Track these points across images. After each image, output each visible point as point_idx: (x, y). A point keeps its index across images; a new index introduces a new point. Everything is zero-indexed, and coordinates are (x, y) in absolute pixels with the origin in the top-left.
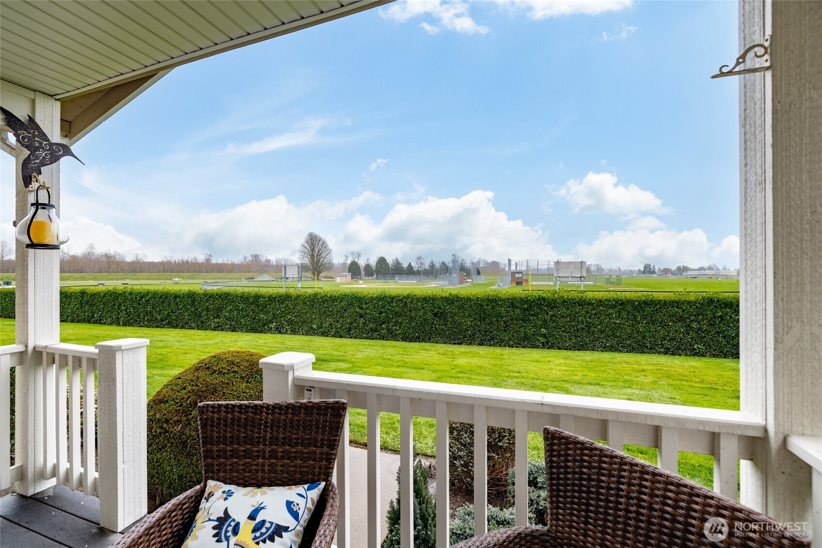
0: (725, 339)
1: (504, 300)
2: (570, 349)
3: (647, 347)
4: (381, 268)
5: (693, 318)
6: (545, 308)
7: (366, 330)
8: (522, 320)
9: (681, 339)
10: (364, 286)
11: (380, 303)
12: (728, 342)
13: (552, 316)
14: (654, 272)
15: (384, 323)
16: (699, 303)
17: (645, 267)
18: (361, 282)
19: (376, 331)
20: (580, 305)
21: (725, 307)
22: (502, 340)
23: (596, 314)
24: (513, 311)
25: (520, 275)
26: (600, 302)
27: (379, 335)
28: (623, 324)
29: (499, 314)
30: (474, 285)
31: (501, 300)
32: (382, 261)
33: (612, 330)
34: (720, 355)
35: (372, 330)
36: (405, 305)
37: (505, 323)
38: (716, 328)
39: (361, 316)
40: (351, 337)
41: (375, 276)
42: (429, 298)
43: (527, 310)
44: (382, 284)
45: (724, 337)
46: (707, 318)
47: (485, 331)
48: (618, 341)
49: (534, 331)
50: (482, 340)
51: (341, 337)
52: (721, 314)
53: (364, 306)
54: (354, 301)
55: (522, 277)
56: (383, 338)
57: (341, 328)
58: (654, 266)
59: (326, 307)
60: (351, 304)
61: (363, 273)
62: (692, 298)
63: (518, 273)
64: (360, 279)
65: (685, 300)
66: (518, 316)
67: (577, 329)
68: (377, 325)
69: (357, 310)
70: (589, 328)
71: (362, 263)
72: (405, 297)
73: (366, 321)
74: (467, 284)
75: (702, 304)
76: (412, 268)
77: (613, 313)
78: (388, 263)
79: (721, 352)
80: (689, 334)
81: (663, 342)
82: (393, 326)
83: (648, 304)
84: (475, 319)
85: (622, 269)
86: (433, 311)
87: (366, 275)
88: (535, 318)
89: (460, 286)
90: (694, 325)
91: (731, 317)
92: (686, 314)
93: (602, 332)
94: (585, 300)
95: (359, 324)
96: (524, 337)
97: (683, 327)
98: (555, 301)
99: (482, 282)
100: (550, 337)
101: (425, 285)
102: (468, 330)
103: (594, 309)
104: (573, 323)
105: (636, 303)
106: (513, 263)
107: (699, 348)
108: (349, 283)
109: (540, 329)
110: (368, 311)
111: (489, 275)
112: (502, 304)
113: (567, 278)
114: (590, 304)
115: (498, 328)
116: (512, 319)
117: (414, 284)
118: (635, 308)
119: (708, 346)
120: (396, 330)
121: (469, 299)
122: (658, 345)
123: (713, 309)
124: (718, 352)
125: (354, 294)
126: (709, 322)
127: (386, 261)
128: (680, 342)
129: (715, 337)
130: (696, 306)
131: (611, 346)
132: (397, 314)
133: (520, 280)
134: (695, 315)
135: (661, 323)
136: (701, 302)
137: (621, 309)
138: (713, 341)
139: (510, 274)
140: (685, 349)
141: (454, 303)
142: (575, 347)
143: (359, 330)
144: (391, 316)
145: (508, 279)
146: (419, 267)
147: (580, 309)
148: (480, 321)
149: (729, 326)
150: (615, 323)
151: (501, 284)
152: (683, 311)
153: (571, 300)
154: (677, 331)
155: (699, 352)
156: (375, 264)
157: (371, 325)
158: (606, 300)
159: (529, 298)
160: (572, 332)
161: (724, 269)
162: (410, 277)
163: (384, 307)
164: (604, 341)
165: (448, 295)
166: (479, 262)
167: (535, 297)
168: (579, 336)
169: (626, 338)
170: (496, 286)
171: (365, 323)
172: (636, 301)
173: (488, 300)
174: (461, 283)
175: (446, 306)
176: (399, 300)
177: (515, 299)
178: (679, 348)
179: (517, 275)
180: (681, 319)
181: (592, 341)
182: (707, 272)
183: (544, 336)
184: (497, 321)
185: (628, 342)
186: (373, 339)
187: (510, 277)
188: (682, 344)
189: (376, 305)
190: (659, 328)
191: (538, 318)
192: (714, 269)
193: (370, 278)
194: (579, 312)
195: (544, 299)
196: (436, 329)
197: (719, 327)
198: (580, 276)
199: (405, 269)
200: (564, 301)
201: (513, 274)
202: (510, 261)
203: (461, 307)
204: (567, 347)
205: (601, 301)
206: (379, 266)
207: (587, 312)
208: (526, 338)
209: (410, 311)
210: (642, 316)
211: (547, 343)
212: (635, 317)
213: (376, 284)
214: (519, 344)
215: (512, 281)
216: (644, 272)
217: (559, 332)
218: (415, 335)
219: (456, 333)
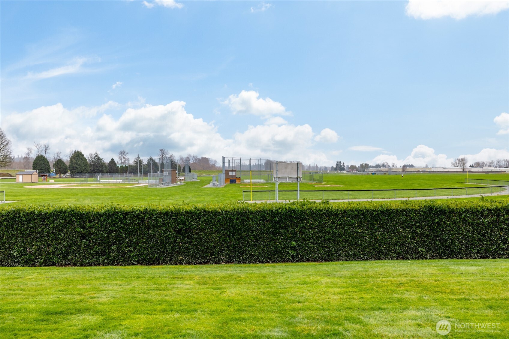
0: (440, 242)
1: (255, 213)
2: (318, 261)
3: (383, 253)
4: (77, 164)
5: (418, 225)
6: (295, 220)
7: (90, 253)
8: (273, 233)
9: (409, 244)
10: (57, 186)
11: (110, 221)
12: (442, 244)
13: (302, 228)
14: (343, 169)
15: (113, 244)
16: (422, 211)
17: (337, 165)
18: (52, 181)
19: (103, 253)
20: (326, 216)
21: (441, 215)
22: (252, 256)
23: (341, 224)
24: (264, 224)
25: (234, 174)
26: (345, 213)
27: (107, 259)
28: (363, 233)
29: (249, 228)
30: (187, 183)
31: (251, 213)
32: (78, 156)
33: (354, 238)
34: (437, 256)
35: (97, 253)
36: (142, 221)
37: (255, 237)
38: (434, 233)
39: (83, 237)
40: (69, 264)
41: (69, 174)
42: (172, 212)
43: (278, 223)
44: (80, 183)
45: (440, 240)
46: (428, 225)
47: (233, 247)
48: (360, 249)
49: (284, 245)
50: (230, 257)
51: (54, 264)
52: (438, 220)
53: (88, 224)
54: (74, 219)
55: (235, 175)
56: (113, 263)
57: (54, 253)
58: (344, 164)
59: (33, 228)
60: (71, 223)
61: (53, 169)
62: (417, 207)
63: (232, 171)
64: (49, 176)
65: (412, 209)
66: (269, 230)
67: (324, 240)
68: (104, 247)
69: (78, 229)
70: (335, 238)
71: (51, 157)
72: (141, 212)
73: (90, 242)
74: (181, 183)
75: (425, 212)
76: (115, 164)
77: (355, 223)
78: (85, 159)
79: (438, 253)
80: (414, 239)
81: (395, 248)
82: (126, 247)
83: (384, 214)
84: (224, 235)
85: (319, 166)
86: (176, 227)
87: (57, 172)
88: (286, 231)
89: (172, 185)
90: (419, 231)
91: (444, 222)
92: (413, 222)
93: (346, 241)
94: (332, 211)
95: (79, 247)
96: (274, 251)
97: (410, 233)
98: (305, 213)
99: (195, 180)
100: (300, 249)
101: (133, 184)
102: (215, 247)
103: (339, 220)
104: (321, 234)
105: (375, 213)
106: (227, 161)
107: (422, 251)
108: (35, 183)
109: (290, 241)
110: (92, 231)
111: (200, 171)
112: (253, 217)
113: (285, 179)
114: (336, 215)
115: (248, 243)
116: (263, 233)
117: (119, 183)
118: (374, 218)
119: (428, 249)
120: (131, 251)
121: (216, 213)
122: (391, 251)
123: (432, 216)
124: (435, 254)
125: (73, 210)
126: (429, 227)
127: (83, 155)
128: (408, 247)
129: (434, 240)
130: (420, 214)
131: (354, 255)
132: (131, 233)
133: (233, 179)
134: (419, 222)
135: (394, 230)
136: (424, 210)
137: (362, 218)
138: (431, 244)
139: (224, 172)
140: (411, 253)
141: (200, 218)
142: (322, 257)
143: (79, 254)
144: (124, 236)
145: (223, 176)
146: (122, 163)
147: (327, 220)
148: (229, 237)
149: (444, 231)
150: (357, 232)
151: (216, 182)
152: (411, 219)
153: (319, 212)
154: (405, 237)
155: (422, 253)
156: (69, 159)
157: (96, 248)
158: (350, 210)
159: (280, 211)
160: (319, 243)
161: (393, 166)
162: (115, 175)
163: (114, 225)
164: (348, 250)
165: (193, 210)
166: (188, 158)
167: (286, 209)
168: (326, 247)
169: (366, 246)
170: (211, 184)
171: (89, 245)
172: (374, 211)
173: (238, 213)
174: (173, 181)
175: (191, 221)
176: (134, 216)
177: (265, 211)
178: (407, 252)
179: (231, 173)
180: (409, 226)
181: (338, 250)
182: (382, 169)
183: (294, 249)
184: (248, 235)
185: (368, 250)
186: (99, 264)
187: (224, 175)
188: (410, 249)
189: (104, 223)
190: (392, 235)
191: (288, 231)
192: (386, 166)
193: (62, 175)
194: (326, 223)
195: (294, 211)
196: (180, 248)
197: (436, 232)
198: (296, 176)
199: (107, 165)
200: (313, 213)
201: (227, 172)
202: (224, 158)
203: (209, 222)
204: (316, 258)
205: (345, 211)
206: (74, 161)
207: (333, 223)
208: (276, 252)
209: (148, 229)
210: (379, 224)
211: (297, 255)
212: (373, 225)
213: (73, 184)
214: (269, 258)
215: (226, 179)
216: (336, 169)
217: (308, 244)
218: (154, 256)
219: (202, 251)
